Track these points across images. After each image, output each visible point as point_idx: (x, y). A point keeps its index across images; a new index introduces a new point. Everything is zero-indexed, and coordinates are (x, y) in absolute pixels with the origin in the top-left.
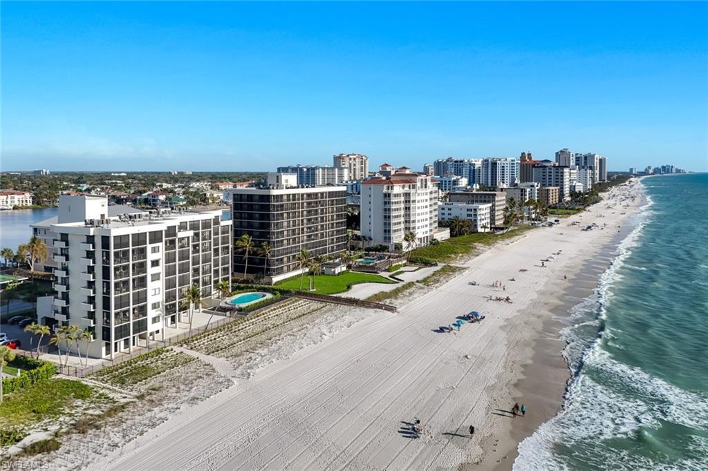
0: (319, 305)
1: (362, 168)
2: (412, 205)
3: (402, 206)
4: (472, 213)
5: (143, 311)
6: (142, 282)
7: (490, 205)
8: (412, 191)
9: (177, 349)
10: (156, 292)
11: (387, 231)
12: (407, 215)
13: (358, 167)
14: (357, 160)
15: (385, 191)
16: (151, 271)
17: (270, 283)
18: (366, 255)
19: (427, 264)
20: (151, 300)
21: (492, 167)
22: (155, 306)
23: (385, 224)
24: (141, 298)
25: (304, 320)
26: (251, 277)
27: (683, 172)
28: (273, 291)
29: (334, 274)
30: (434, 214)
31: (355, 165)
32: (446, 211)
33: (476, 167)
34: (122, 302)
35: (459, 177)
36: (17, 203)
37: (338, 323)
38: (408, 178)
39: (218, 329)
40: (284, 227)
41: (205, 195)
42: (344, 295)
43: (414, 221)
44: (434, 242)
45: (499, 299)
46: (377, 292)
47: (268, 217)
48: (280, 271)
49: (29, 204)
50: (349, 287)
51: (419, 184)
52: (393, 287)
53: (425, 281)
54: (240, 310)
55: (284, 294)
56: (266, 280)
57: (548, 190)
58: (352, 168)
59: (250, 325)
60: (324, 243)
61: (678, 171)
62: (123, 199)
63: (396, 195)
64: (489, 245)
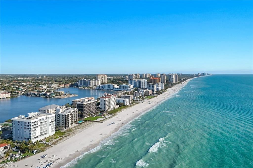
0: (92, 122)
1: (105, 79)
2: (110, 102)
3: (108, 102)
4: (124, 101)
5: (69, 124)
6: (69, 120)
7: (129, 99)
8: (110, 99)
9: (73, 129)
10: (70, 121)
11: (105, 107)
12: (109, 104)
13: (104, 78)
14: (103, 76)
15: (105, 99)
16: (70, 119)
17: (83, 119)
18: (100, 112)
19: (111, 114)
20: (70, 122)
21: (139, 82)
22: (70, 123)
23: (104, 106)
24: (69, 122)
25: (89, 124)
26: (80, 118)
27: (210, 74)
28: (84, 120)
29: (94, 117)
30: (115, 102)
31: (103, 78)
32: (119, 101)
33: (136, 81)
34: (67, 123)
35: (131, 85)
36: (6, 96)
37: (94, 125)
38: (109, 96)
39: (78, 126)
40: (85, 109)
41: (59, 92)
42: (95, 121)
43: (110, 105)
44: (114, 109)
45: (119, 120)
46: (101, 120)
47: (83, 108)
48: (85, 117)
49: (10, 97)
50: (96, 119)
51: (111, 97)
52: (103, 119)
53: (109, 118)
54: (80, 123)
55: (86, 121)
56: (83, 118)
57: (148, 91)
58: (102, 79)
59: (82, 125)
60: (92, 111)
61: (208, 74)
62: (36, 94)
63: (107, 100)
64: (125, 109)
